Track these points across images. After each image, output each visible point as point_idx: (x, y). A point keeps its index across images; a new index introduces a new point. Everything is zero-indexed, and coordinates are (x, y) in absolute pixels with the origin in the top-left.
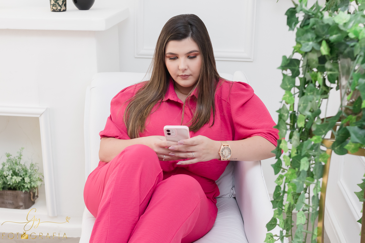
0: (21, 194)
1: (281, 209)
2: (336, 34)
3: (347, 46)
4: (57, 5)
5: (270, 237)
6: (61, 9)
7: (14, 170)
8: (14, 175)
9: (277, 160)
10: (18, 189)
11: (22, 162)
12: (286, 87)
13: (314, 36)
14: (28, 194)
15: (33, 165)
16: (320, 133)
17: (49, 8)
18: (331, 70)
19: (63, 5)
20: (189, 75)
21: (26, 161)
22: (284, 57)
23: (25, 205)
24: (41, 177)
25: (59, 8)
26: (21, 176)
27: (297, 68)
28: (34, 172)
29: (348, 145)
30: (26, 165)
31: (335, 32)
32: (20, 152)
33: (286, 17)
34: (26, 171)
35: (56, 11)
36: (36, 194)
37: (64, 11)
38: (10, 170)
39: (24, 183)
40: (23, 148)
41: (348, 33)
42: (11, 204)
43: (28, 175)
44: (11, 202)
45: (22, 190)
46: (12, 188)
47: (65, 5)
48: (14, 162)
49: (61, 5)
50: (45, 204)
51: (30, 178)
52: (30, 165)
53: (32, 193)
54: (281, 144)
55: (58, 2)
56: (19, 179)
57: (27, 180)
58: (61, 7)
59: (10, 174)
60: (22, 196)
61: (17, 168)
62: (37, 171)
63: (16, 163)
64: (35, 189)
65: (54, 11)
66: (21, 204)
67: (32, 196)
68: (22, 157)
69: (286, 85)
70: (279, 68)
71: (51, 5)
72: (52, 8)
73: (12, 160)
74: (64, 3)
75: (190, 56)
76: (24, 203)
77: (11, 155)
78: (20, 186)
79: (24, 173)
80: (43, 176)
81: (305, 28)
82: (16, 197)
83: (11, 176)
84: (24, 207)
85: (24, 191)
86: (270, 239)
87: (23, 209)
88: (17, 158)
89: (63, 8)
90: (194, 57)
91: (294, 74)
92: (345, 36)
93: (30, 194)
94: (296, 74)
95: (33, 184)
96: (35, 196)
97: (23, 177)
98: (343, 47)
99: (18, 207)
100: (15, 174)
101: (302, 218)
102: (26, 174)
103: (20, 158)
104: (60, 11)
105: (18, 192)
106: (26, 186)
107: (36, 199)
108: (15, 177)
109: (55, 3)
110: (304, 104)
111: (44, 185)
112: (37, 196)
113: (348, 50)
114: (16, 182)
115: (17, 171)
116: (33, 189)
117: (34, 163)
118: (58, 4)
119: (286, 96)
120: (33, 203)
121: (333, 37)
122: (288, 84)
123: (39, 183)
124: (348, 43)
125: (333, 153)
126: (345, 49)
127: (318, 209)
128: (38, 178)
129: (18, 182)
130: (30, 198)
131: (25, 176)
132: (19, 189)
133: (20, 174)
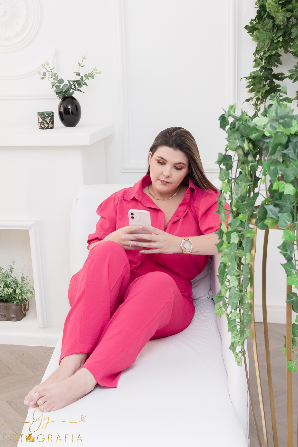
0: (13, 306)
1: (223, 280)
2: (255, 133)
3: (265, 142)
4: (45, 123)
5: (219, 308)
6: (48, 127)
7: (6, 282)
8: (5, 287)
9: (220, 240)
10: (9, 301)
11: (13, 275)
12: (222, 178)
13: (240, 136)
14: (19, 306)
15: (24, 278)
16: (244, 211)
17: (37, 126)
18: (252, 162)
19: (51, 123)
20: (169, 182)
21: (17, 275)
22: (220, 154)
23: (16, 317)
24: (31, 290)
25: (47, 125)
26: (12, 288)
27: (230, 162)
28: (24, 285)
29: (266, 221)
30: (17, 278)
31: (254, 132)
32: (11, 265)
33: (219, 121)
34: (17, 284)
35: (44, 128)
36: (27, 307)
37: (52, 128)
38: (2, 282)
39: (16, 294)
40: (14, 262)
41: (265, 132)
42: (3, 316)
43: (19, 287)
44: (3, 314)
45: (13, 302)
46: (4, 300)
47: (53, 123)
48: (6, 275)
49: (48, 123)
50: (35, 316)
51: (21, 290)
52: (21, 279)
53: (22, 305)
54: (222, 226)
55: (46, 120)
56: (10, 291)
57: (18, 291)
58: (49, 125)
59: (2, 286)
60: (14, 307)
61: (9, 280)
62: (27, 284)
63: (8, 276)
64: (26, 301)
65: (42, 128)
66: (13, 316)
67: (23, 308)
68: (13, 270)
69: (223, 177)
70: (216, 163)
71: (39, 123)
72: (40, 126)
73: (4, 273)
74: (52, 121)
75: (178, 167)
76: (15, 315)
77: (3, 269)
78: (11, 298)
79: (15, 286)
80: (34, 289)
81: (233, 130)
82: (8, 309)
83: (3, 288)
84: (15, 319)
85: (15, 303)
86: (219, 310)
87: (15, 321)
88: (8, 272)
89: (51, 125)
90: (180, 169)
91: (228, 167)
92: (262, 134)
93: (21, 307)
94: (229, 167)
95: (24, 296)
96: (26, 309)
97: (14, 289)
98: (261, 144)
99: (9, 319)
100: (7, 285)
101: (235, 281)
102: (17, 286)
103: (11, 271)
104: (48, 128)
105: (10, 304)
106: (17, 298)
107: (27, 311)
108: (6, 289)
109: (43, 121)
110: (236, 191)
111: (35, 297)
112: (28, 309)
113: (265, 145)
114: (8, 294)
115: (8, 283)
116: (24, 301)
117: (25, 276)
118: (46, 121)
119: (223, 186)
120: (25, 315)
121: (253, 136)
122: (224, 176)
123: (29, 295)
124: (265, 140)
125: (258, 229)
126: (263, 145)
127: (249, 276)
128: (29, 290)
129: (9, 294)
130: (21, 310)
131: (16, 288)
132: (11, 301)
133: (11, 286)
